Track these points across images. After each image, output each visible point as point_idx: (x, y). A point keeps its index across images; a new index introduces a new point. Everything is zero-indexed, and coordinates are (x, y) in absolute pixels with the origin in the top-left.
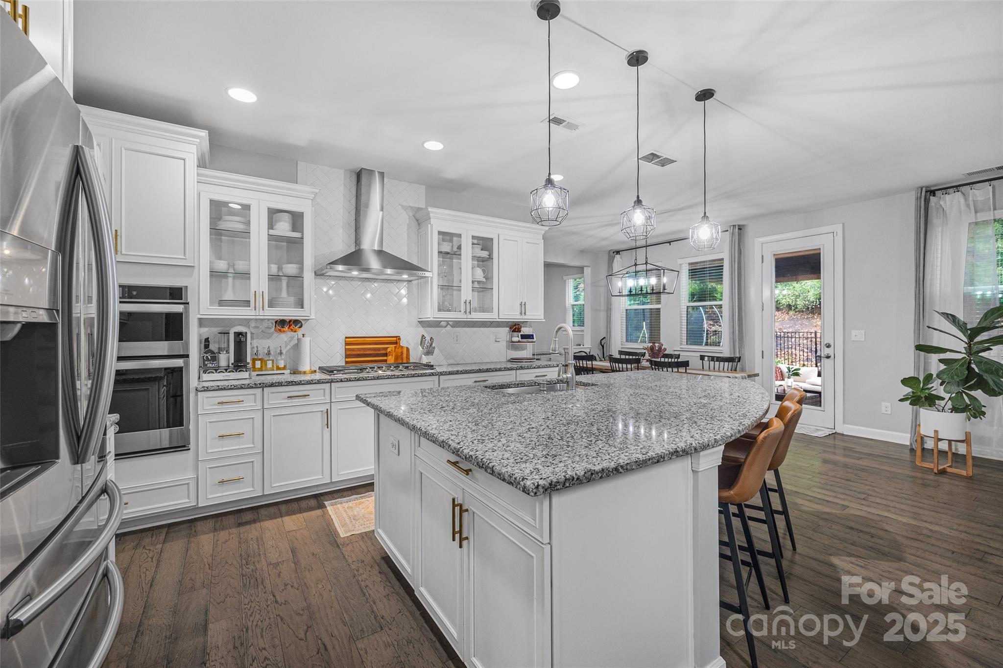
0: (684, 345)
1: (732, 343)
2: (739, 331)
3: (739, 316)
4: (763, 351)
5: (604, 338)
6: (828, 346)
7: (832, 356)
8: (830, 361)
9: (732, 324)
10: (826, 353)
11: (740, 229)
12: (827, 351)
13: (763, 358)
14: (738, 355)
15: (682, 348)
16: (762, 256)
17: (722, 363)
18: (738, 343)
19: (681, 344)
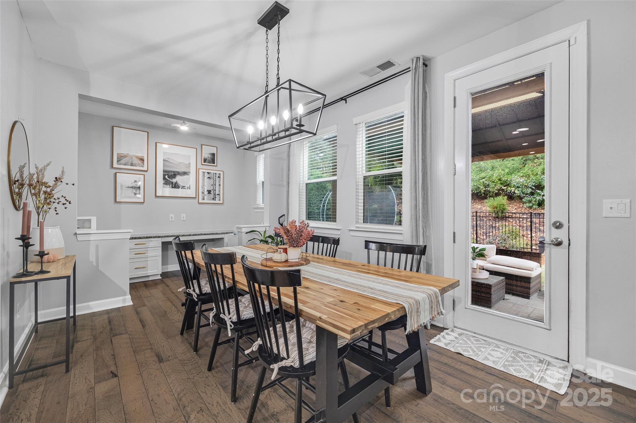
0: (361, 223)
1: (414, 222)
2: (423, 204)
3: (423, 183)
4: (454, 233)
5: (284, 215)
6: (558, 226)
7: (566, 243)
8: (561, 251)
9: (414, 194)
10: (553, 237)
11: (425, 65)
12: (561, 235)
13: (454, 242)
14: (421, 243)
15: (358, 227)
16: (455, 98)
17: (397, 255)
18: (423, 222)
19: (357, 222)
